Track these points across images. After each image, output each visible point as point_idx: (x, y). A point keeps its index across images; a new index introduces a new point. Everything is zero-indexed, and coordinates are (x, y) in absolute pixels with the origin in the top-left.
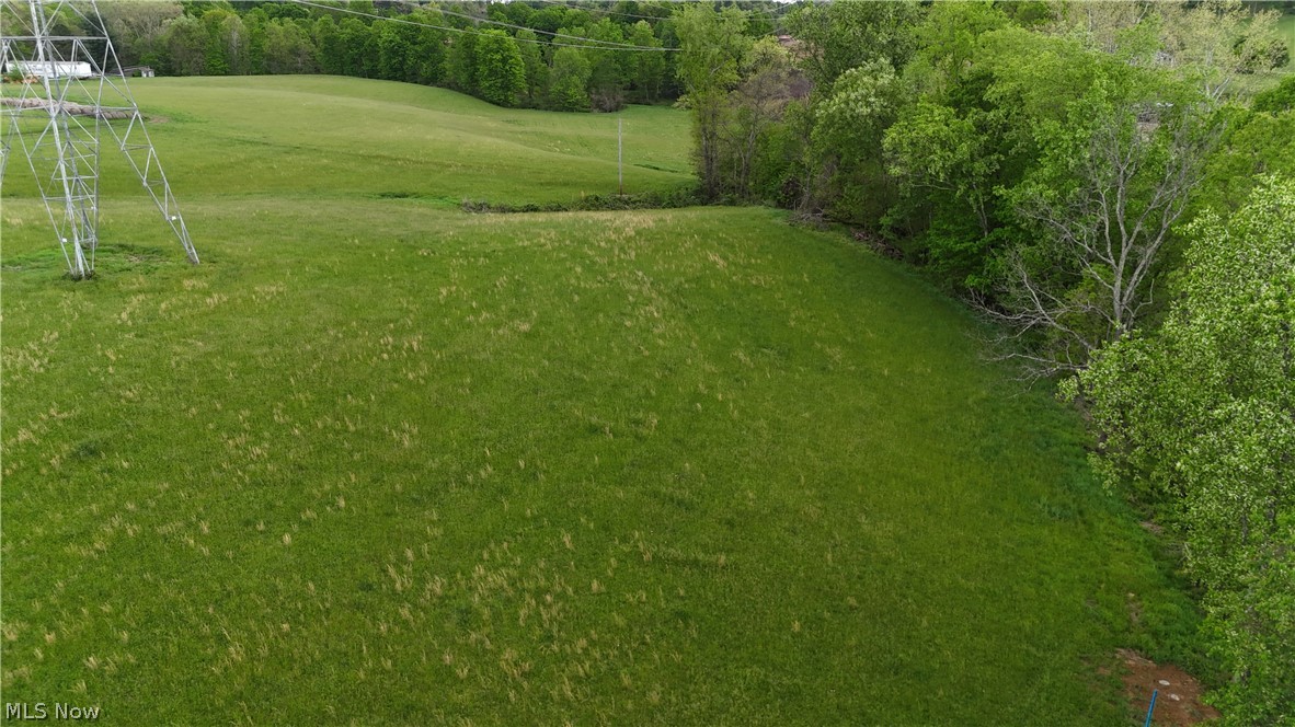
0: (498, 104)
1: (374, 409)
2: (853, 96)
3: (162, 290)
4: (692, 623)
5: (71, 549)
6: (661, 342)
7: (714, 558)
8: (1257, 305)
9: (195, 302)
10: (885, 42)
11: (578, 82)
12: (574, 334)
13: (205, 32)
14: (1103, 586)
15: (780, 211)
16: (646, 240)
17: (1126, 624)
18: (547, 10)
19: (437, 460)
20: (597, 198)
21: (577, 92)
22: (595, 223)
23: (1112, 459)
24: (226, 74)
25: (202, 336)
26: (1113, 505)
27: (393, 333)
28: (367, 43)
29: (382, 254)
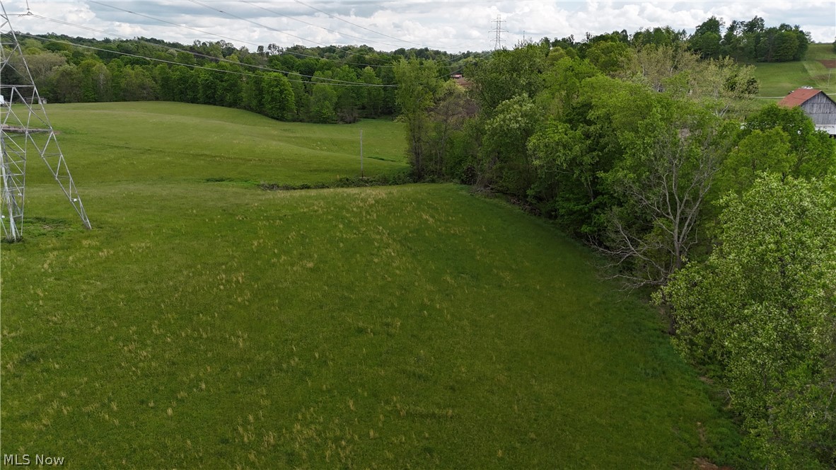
0: (277, 119)
1: (218, 322)
2: (508, 117)
3: (69, 248)
4: (435, 455)
5: (27, 425)
6: (398, 272)
7: (444, 412)
8: (764, 247)
9: (92, 255)
10: (524, 83)
11: (329, 105)
12: (342, 268)
13: (82, 75)
14: (681, 418)
15: (464, 186)
16: (382, 206)
17: (698, 442)
18: (307, 60)
19: (262, 355)
20: (347, 180)
21: (328, 111)
22: (348, 195)
23: (685, 340)
24: (96, 101)
25: (99, 278)
26: (682, 367)
27: (225, 272)
28: (190, 81)
29: (212, 220)
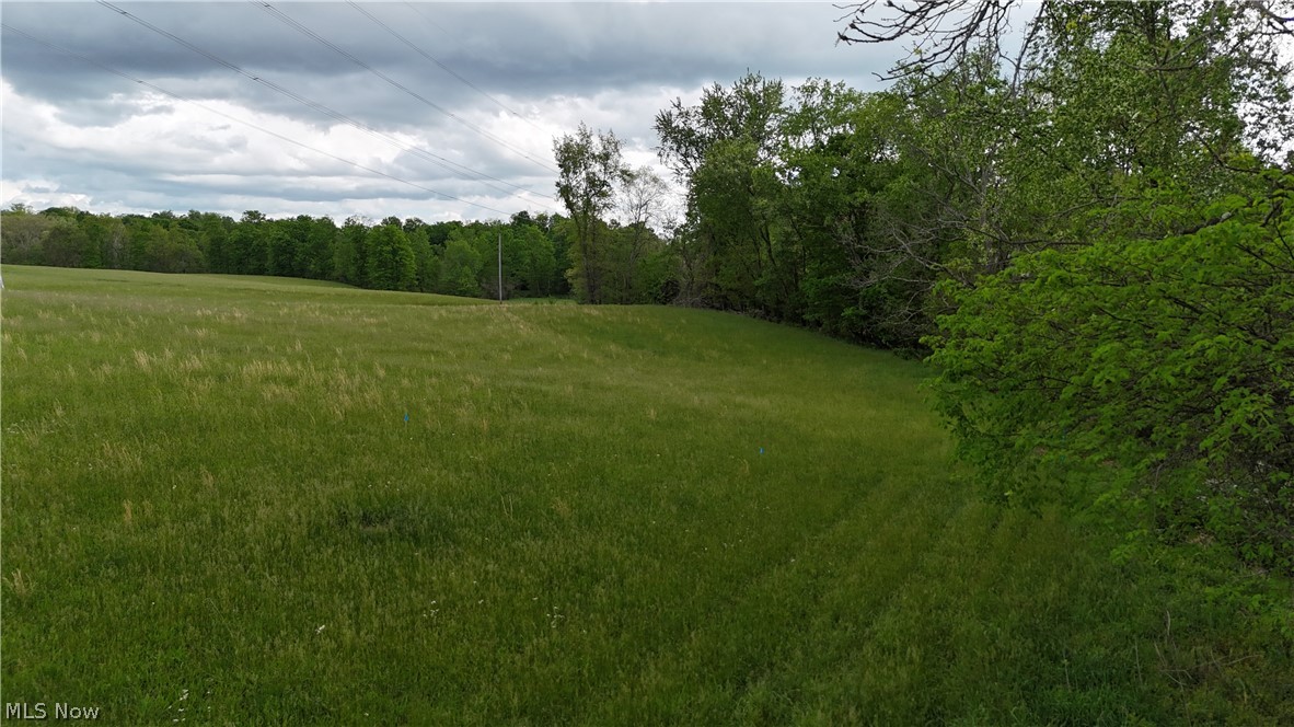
11: (469, 273)
13: (84, 234)
21: (469, 282)
